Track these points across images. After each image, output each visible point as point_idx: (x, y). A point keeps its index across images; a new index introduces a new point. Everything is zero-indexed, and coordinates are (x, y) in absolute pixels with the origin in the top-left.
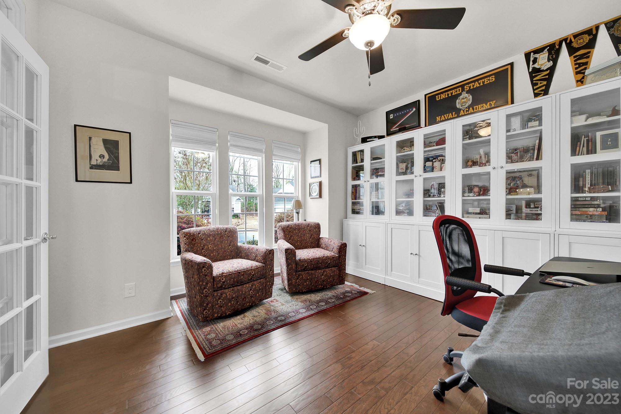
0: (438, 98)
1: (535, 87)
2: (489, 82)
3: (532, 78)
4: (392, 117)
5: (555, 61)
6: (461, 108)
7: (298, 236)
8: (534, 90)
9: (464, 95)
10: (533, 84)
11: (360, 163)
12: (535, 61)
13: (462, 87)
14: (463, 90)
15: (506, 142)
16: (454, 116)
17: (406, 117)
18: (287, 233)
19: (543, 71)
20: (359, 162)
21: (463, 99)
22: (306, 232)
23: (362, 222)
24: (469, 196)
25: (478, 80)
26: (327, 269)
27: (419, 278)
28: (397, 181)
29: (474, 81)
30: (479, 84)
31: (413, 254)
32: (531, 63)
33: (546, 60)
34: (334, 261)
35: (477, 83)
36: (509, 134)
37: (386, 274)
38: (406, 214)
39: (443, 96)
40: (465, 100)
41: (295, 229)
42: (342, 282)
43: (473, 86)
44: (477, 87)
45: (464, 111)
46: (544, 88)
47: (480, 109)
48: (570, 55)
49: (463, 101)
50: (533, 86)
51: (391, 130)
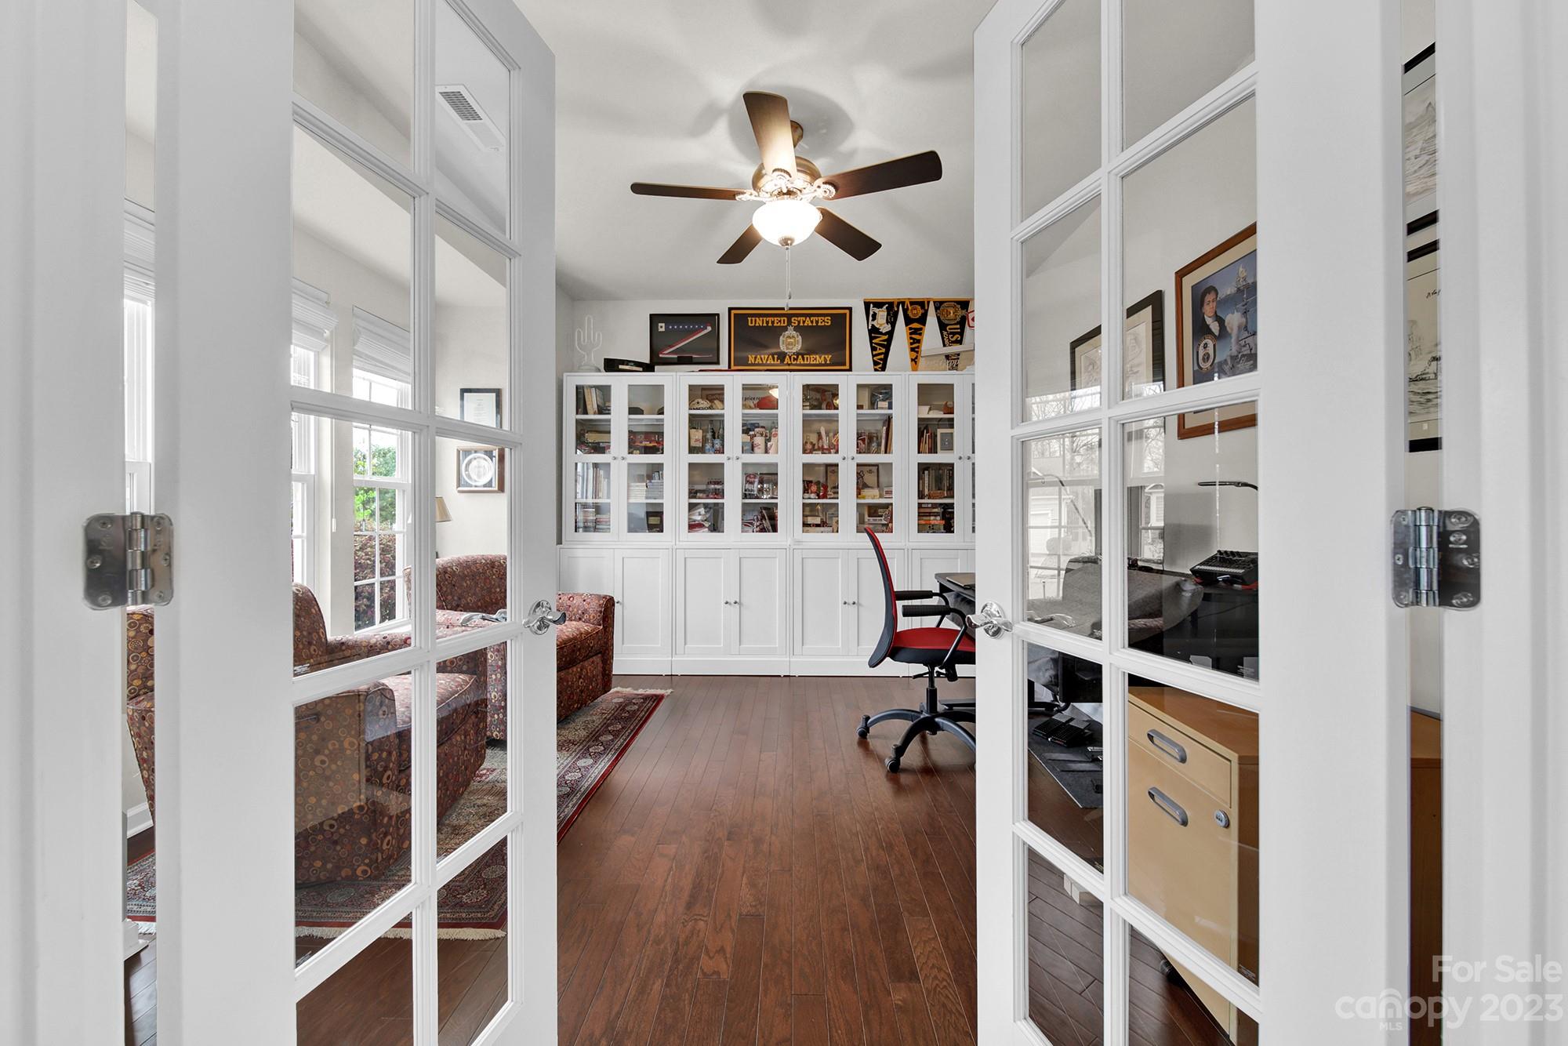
0: (752, 323)
1: (874, 353)
2: (823, 324)
3: (871, 339)
4: (663, 329)
5: (893, 325)
6: (786, 351)
7: (474, 594)
8: (873, 356)
9: (791, 332)
10: (873, 349)
11: (595, 413)
12: (874, 318)
13: (789, 317)
14: (789, 323)
15: (858, 420)
16: (776, 362)
17: (695, 337)
18: (449, 591)
19: (881, 333)
20: (592, 412)
21: (789, 337)
22: (493, 583)
23: (612, 550)
24: (810, 498)
25: (810, 315)
26: (586, 662)
27: (740, 645)
28: (690, 465)
29: (806, 315)
30: (812, 322)
31: (730, 604)
32: (871, 318)
33: (885, 321)
34: (599, 640)
35: (808, 318)
36: (861, 411)
37: (674, 653)
38: (707, 529)
39: (759, 322)
40: (792, 340)
41: (464, 577)
42: (606, 687)
43: (804, 322)
44: (808, 326)
45: (790, 357)
46: (882, 356)
47: (812, 362)
48: (907, 325)
49: (789, 340)
50: (872, 351)
51: (661, 356)
